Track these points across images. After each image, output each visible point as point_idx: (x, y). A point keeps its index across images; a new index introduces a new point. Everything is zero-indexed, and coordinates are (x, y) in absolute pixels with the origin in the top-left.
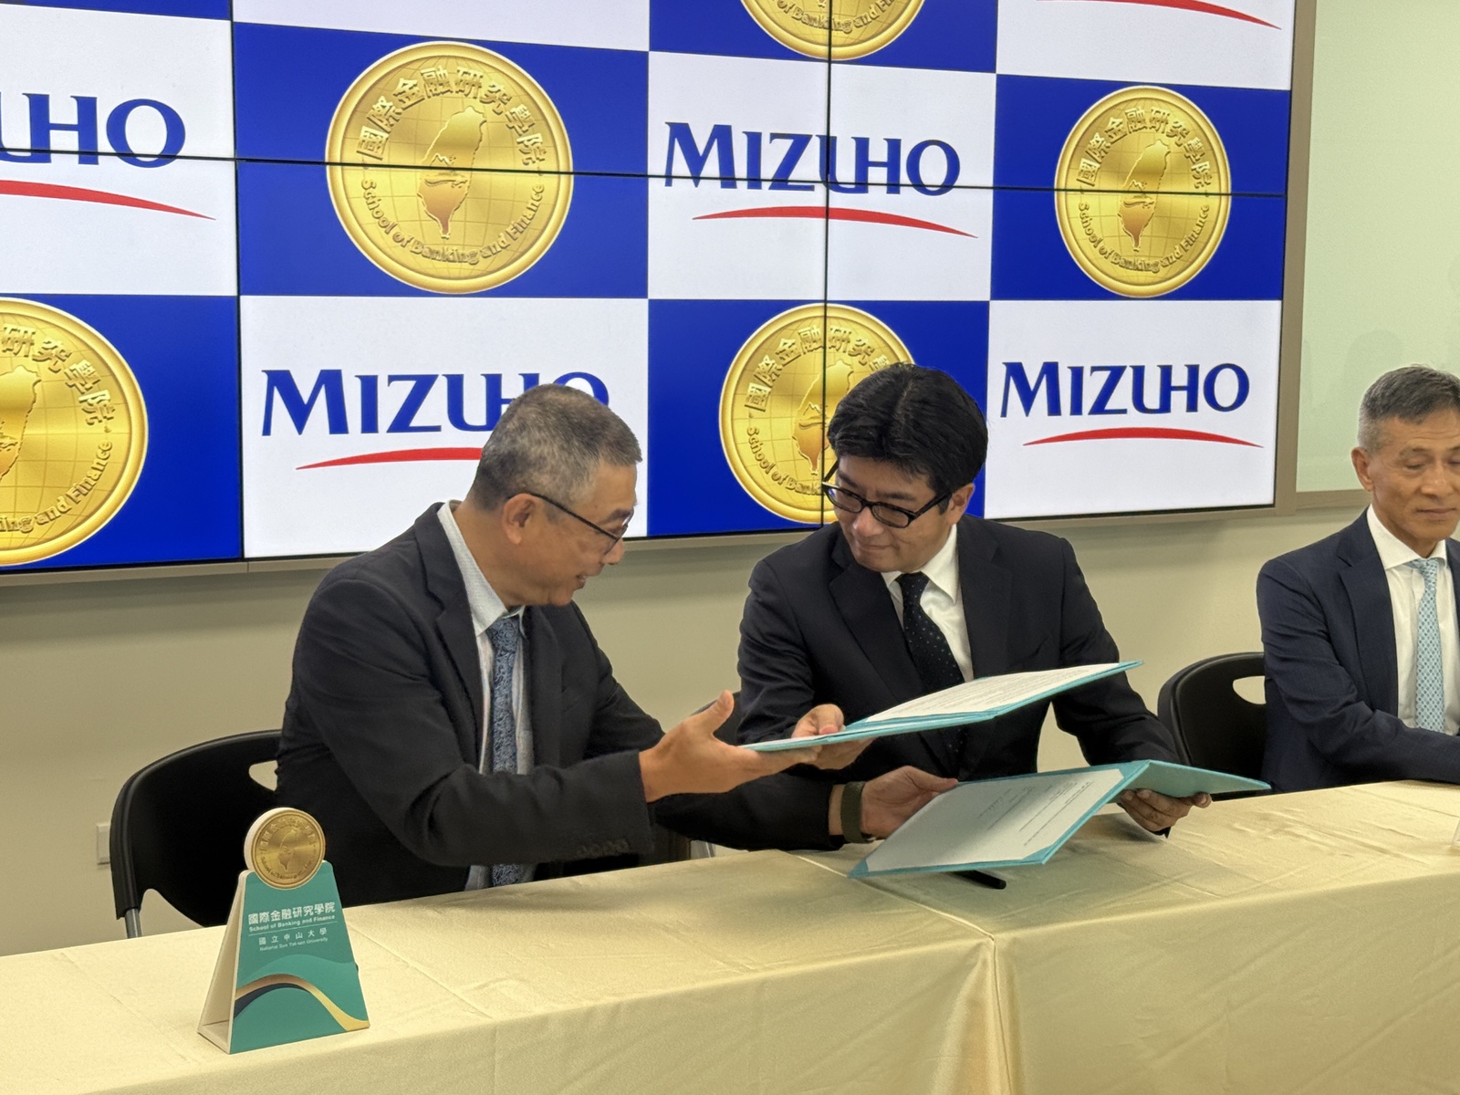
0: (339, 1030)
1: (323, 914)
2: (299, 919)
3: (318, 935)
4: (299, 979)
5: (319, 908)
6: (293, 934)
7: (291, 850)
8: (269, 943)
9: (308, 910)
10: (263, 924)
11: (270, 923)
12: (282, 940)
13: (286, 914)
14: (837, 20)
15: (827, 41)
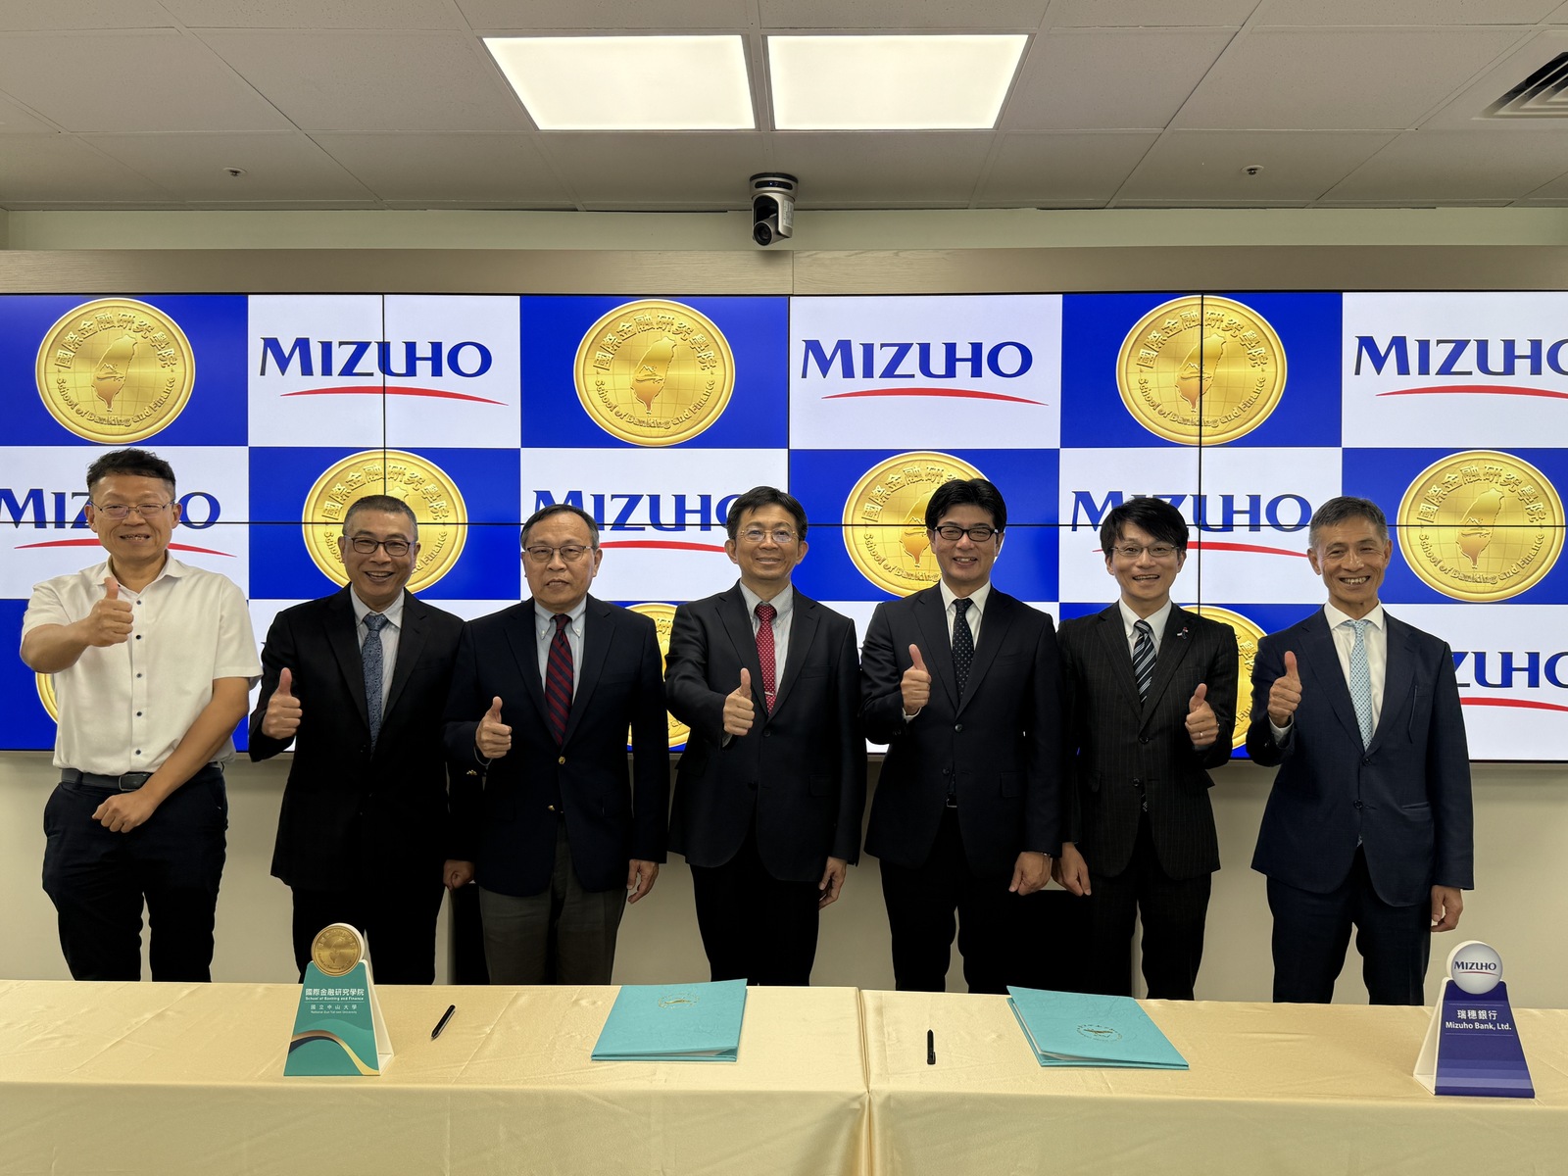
0: (357, 1073)
1: (355, 996)
2: (340, 997)
3: (350, 1009)
4: (335, 1036)
5: (353, 992)
6: (334, 1005)
7: (338, 951)
8: (317, 1009)
9: (346, 991)
10: (315, 996)
11: (320, 996)
12: (326, 1009)
13: (331, 992)
14: (1206, 420)
15: (1198, 433)
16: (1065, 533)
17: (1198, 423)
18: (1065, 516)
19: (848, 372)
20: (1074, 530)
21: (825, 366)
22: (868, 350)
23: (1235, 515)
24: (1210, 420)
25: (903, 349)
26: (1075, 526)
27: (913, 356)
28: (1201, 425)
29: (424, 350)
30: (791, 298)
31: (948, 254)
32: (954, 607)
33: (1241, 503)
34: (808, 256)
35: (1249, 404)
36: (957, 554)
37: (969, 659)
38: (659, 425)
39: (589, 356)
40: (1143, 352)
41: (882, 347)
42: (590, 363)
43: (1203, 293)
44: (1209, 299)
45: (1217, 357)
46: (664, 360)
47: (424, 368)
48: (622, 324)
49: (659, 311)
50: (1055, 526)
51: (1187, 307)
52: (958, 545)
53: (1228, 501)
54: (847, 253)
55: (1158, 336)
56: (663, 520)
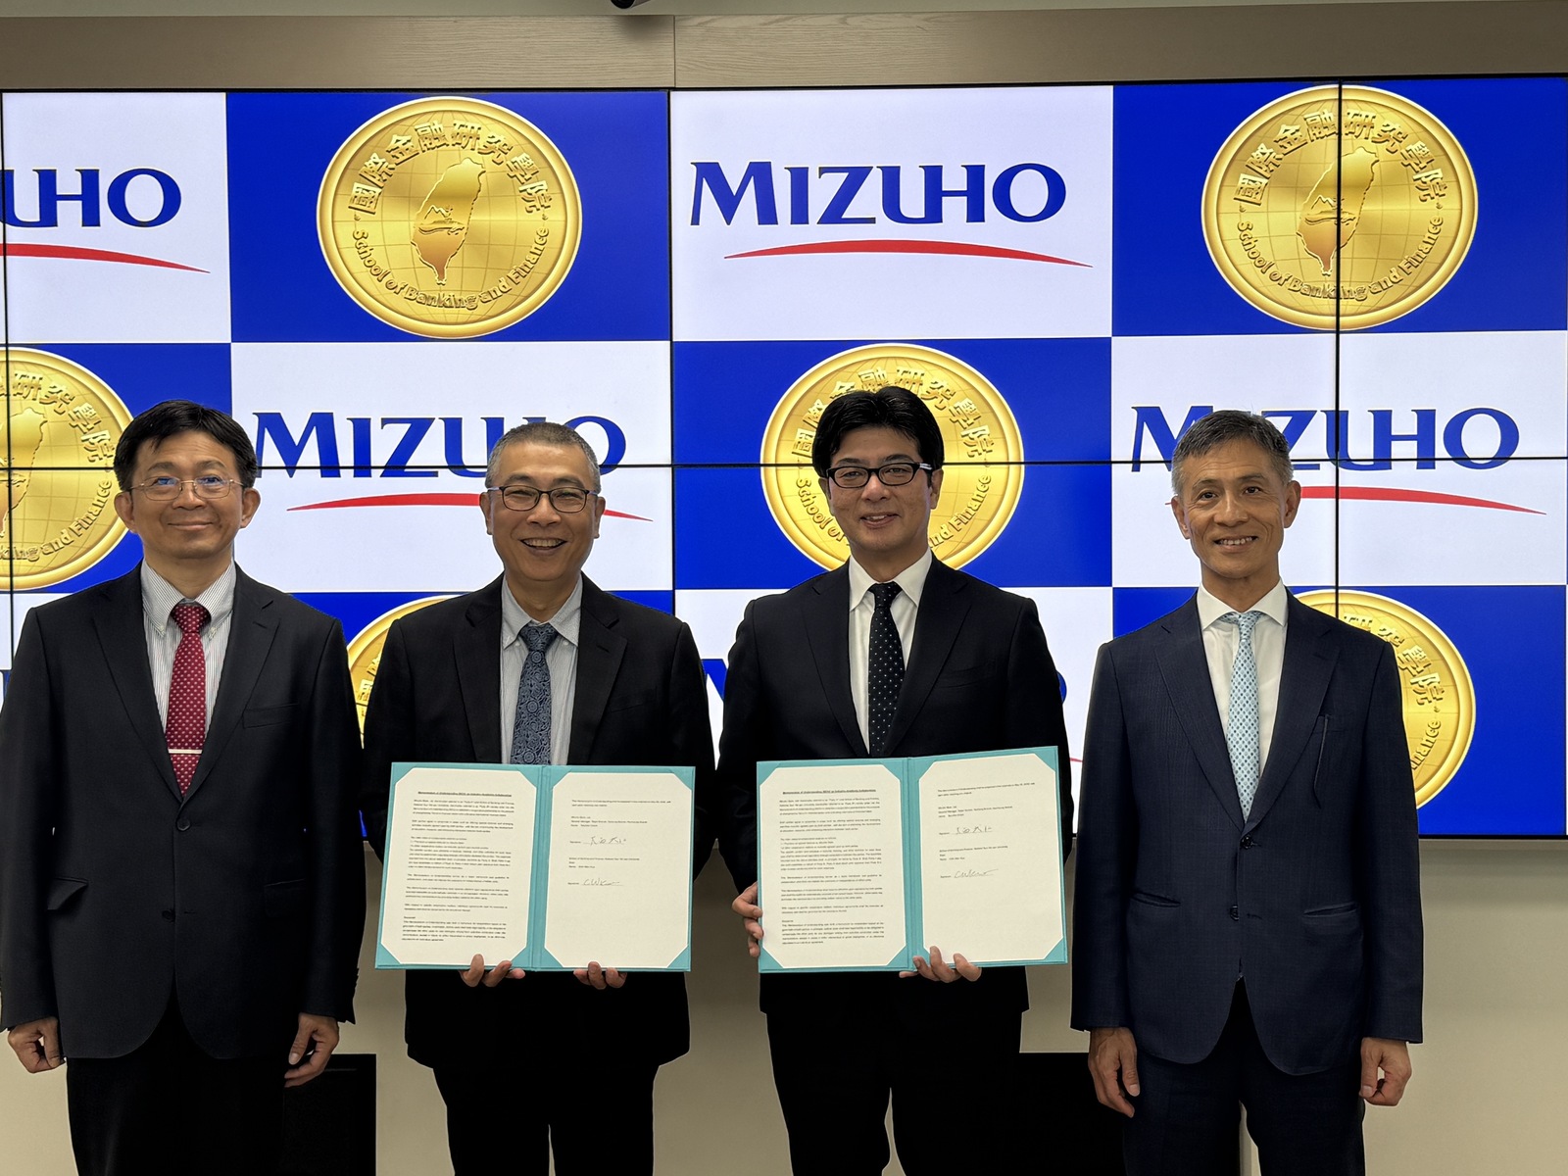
14: (1347, 288)
15: (1334, 312)
16: (1120, 475)
17: (1333, 294)
18: (1121, 446)
19: (767, 215)
20: (1136, 469)
21: (728, 205)
22: (799, 177)
23: (1394, 444)
24: (1353, 289)
25: (856, 177)
26: (1136, 463)
27: (873, 186)
28: (1338, 298)
29: (69, 183)
30: (672, 93)
31: (926, 20)
32: (872, 596)
33: (1404, 423)
34: (699, 24)
35: (1415, 262)
36: (865, 509)
37: (896, 680)
38: (458, 304)
39: (340, 192)
40: (1244, 179)
41: (821, 173)
42: (343, 203)
43: (1341, 81)
44: (1351, 92)
45: (1365, 186)
46: (464, 196)
47: (70, 213)
48: (395, 138)
49: (456, 115)
50: (1106, 463)
51: (1316, 103)
52: (865, 494)
53: (1382, 419)
54: (761, 19)
55: (1268, 151)
56: (467, 459)
